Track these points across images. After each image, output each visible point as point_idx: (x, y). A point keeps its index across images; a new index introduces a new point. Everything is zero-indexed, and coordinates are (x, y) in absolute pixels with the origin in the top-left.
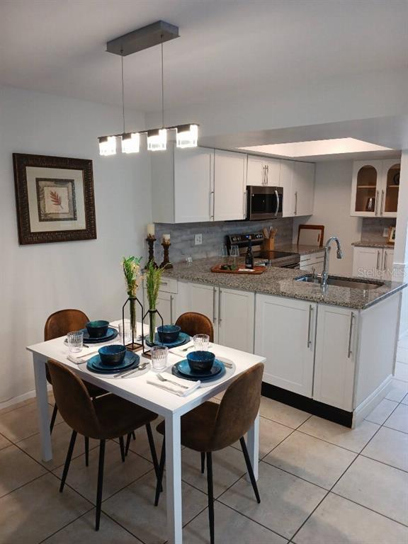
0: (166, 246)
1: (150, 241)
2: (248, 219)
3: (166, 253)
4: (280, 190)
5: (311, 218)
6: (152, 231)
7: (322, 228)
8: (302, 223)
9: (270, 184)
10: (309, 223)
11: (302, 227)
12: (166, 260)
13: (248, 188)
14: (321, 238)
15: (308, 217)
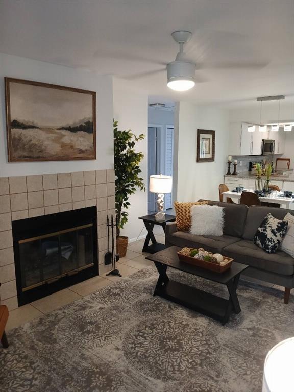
0: (235, 165)
1: (229, 163)
2: (262, 155)
3: (235, 168)
4: (274, 141)
5: (283, 156)
6: (230, 159)
7: (289, 160)
8: (278, 158)
9: (270, 139)
10: (282, 157)
11: (278, 159)
12: (235, 171)
13: (263, 140)
14: (289, 165)
15: (282, 154)
